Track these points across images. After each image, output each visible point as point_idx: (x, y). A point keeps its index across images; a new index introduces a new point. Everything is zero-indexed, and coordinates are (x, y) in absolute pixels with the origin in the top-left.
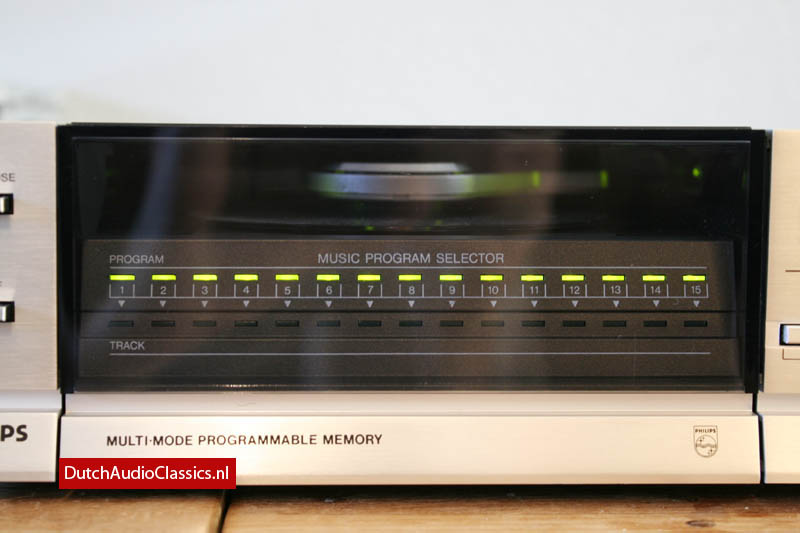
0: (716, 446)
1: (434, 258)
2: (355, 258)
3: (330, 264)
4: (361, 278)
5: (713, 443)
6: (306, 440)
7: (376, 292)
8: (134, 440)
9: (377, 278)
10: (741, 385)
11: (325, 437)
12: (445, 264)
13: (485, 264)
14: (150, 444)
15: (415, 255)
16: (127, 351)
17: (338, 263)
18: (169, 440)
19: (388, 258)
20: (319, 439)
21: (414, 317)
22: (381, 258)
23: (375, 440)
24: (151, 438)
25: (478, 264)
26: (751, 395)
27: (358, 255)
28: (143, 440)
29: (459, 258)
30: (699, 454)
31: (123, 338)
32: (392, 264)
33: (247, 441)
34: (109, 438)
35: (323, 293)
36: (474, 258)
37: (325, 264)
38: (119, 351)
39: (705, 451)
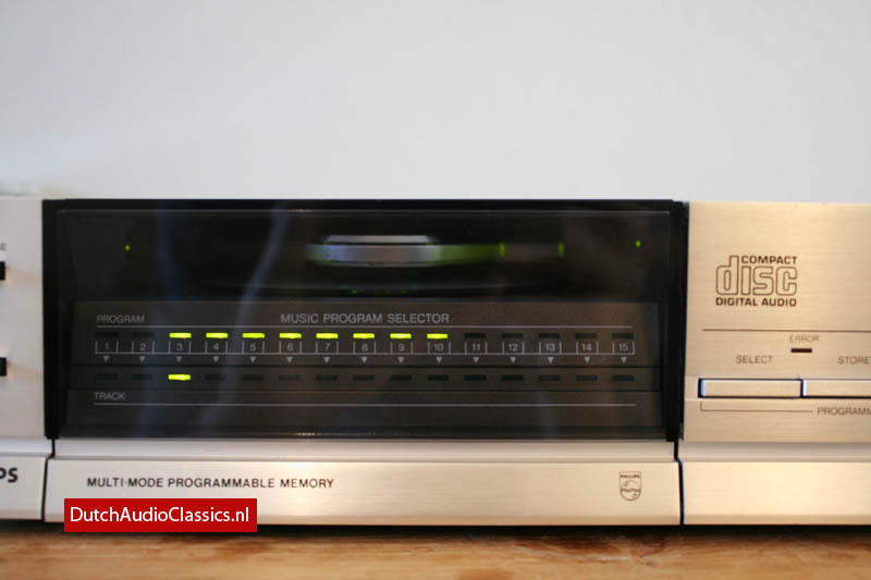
0: (639, 490)
1: (385, 319)
2: (314, 318)
3: (291, 324)
4: (319, 336)
5: (637, 488)
6: (265, 483)
7: (332, 349)
8: (112, 482)
9: (335, 336)
10: (663, 434)
11: (282, 481)
12: (395, 324)
13: (432, 323)
14: (125, 485)
15: (369, 315)
16: (109, 401)
17: (299, 323)
18: (142, 482)
19: (343, 318)
20: (277, 483)
21: (368, 372)
22: (337, 317)
23: (327, 484)
24: (126, 480)
25: (426, 323)
26: (672, 444)
27: (317, 315)
28: (119, 482)
29: (408, 319)
30: (624, 498)
31: (106, 390)
32: (348, 323)
33: (212, 483)
34: (89, 480)
35: (284, 350)
36: (421, 318)
37: (287, 324)
38: (103, 401)
39: (629, 495)
